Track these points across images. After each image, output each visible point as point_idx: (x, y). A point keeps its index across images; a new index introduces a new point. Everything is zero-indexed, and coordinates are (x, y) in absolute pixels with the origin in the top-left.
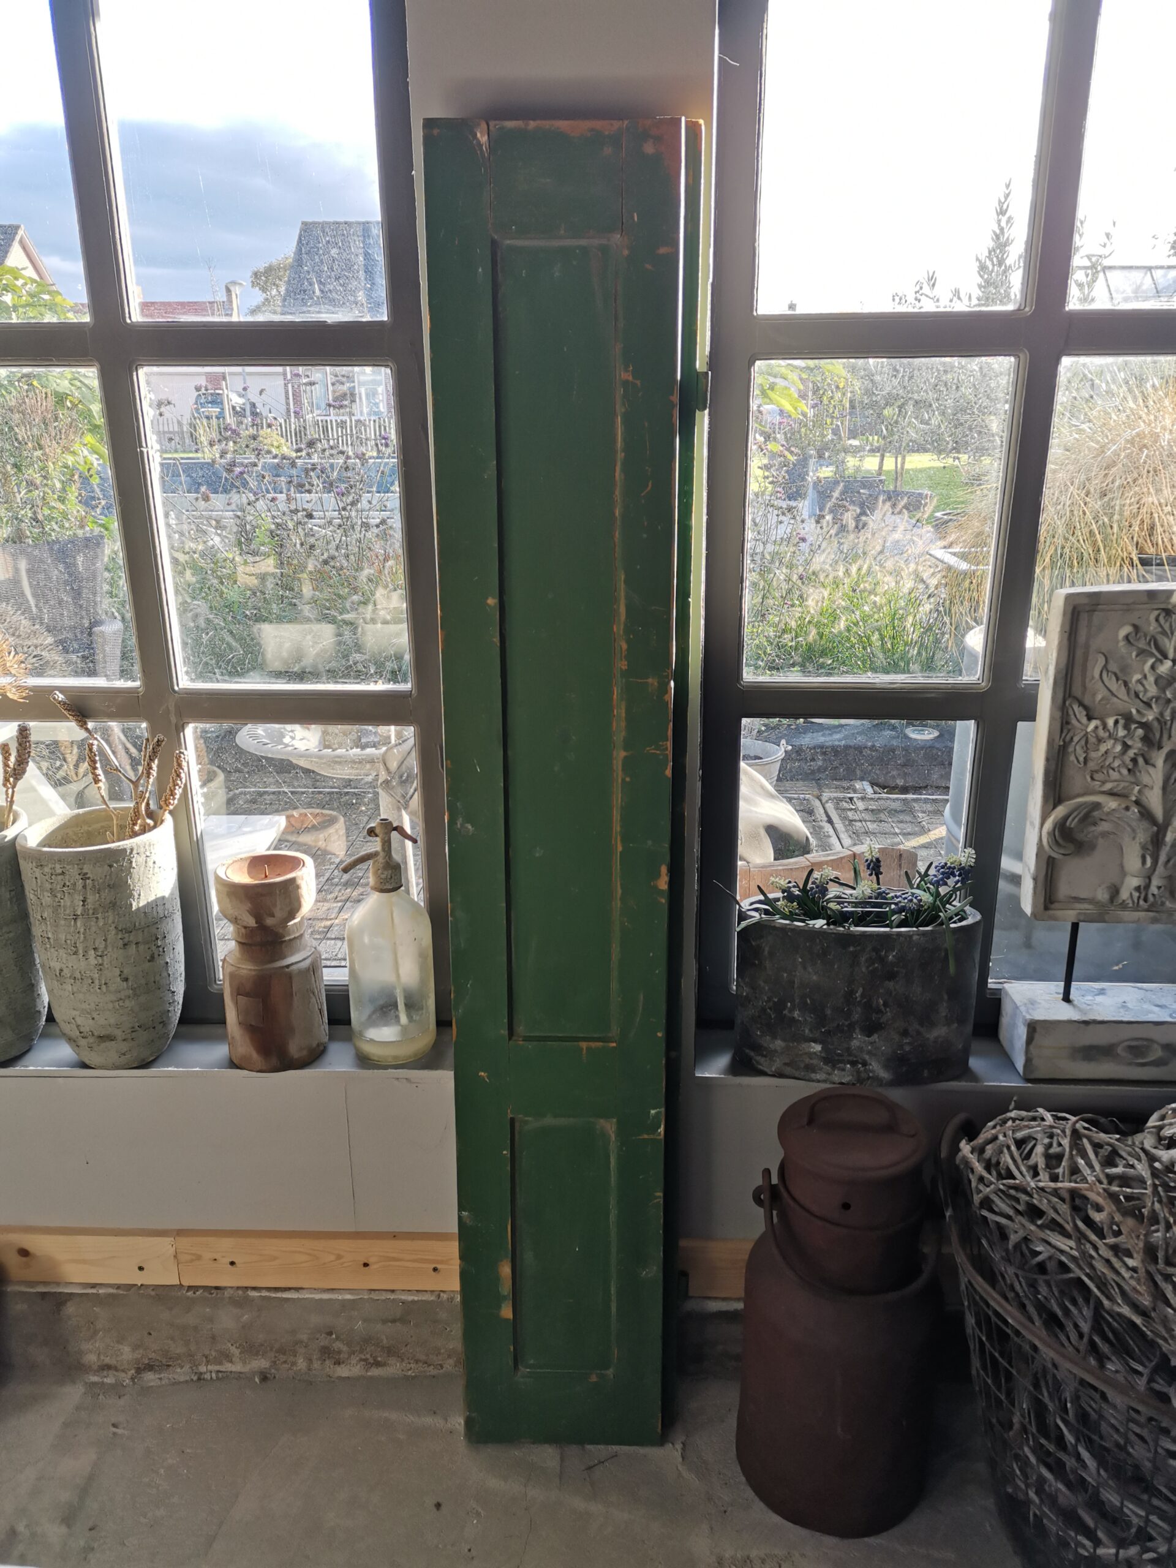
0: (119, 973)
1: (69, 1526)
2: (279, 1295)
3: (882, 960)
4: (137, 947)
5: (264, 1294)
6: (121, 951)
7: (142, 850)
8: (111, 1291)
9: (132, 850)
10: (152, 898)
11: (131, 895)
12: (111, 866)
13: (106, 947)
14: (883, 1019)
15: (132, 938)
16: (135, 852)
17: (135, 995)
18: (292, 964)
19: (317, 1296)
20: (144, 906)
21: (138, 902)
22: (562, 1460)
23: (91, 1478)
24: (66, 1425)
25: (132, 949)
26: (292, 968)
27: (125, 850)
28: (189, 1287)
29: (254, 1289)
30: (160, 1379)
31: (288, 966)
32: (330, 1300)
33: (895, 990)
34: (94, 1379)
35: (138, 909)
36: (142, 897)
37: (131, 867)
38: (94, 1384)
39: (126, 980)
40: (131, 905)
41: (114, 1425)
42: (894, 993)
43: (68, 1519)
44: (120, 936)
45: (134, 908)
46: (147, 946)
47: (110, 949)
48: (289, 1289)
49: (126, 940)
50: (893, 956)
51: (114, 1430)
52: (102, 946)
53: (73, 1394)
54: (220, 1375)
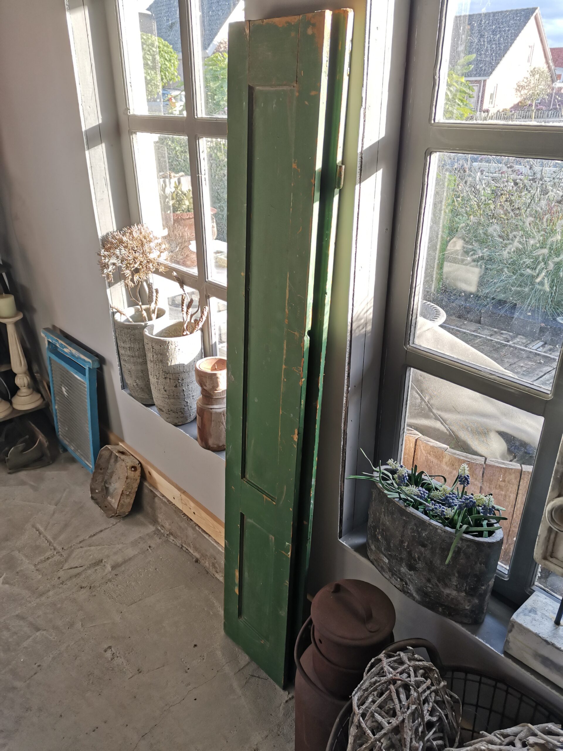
0: (163, 388)
1: (112, 570)
2: (203, 534)
3: (419, 533)
4: (170, 380)
5: (200, 531)
6: (164, 380)
7: (173, 343)
8: (166, 501)
9: (169, 343)
10: (177, 363)
11: (168, 360)
12: (161, 346)
13: (159, 376)
14: (417, 566)
15: (168, 376)
16: (170, 343)
17: (169, 398)
18: (214, 408)
19: (213, 542)
20: (174, 365)
21: (171, 363)
22: (247, 665)
23: (130, 559)
24: (140, 537)
25: (168, 380)
26: (213, 410)
27: (166, 342)
28: (184, 514)
29: (199, 527)
30: (173, 540)
31: (211, 409)
32: (215, 546)
33: (425, 554)
34: (159, 528)
35: (171, 366)
36: (173, 361)
37: (168, 349)
38: (158, 529)
39: (166, 391)
40: (168, 363)
41: (150, 547)
42: (424, 555)
43: (113, 567)
44: (164, 374)
45: (169, 365)
46: (174, 381)
47: (160, 377)
48: (207, 534)
49: (166, 376)
50: (425, 535)
51: (149, 548)
52: (158, 375)
53: (151, 528)
54: (187, 551)
